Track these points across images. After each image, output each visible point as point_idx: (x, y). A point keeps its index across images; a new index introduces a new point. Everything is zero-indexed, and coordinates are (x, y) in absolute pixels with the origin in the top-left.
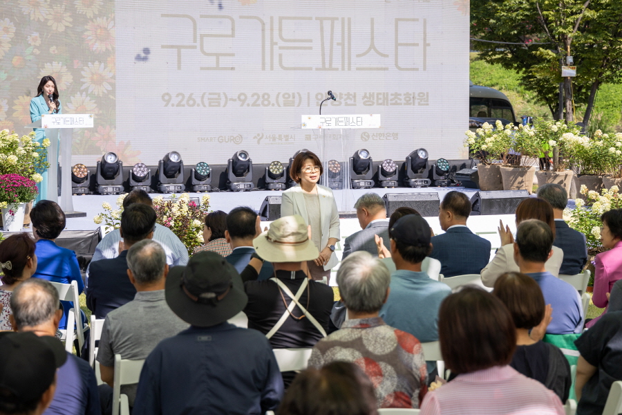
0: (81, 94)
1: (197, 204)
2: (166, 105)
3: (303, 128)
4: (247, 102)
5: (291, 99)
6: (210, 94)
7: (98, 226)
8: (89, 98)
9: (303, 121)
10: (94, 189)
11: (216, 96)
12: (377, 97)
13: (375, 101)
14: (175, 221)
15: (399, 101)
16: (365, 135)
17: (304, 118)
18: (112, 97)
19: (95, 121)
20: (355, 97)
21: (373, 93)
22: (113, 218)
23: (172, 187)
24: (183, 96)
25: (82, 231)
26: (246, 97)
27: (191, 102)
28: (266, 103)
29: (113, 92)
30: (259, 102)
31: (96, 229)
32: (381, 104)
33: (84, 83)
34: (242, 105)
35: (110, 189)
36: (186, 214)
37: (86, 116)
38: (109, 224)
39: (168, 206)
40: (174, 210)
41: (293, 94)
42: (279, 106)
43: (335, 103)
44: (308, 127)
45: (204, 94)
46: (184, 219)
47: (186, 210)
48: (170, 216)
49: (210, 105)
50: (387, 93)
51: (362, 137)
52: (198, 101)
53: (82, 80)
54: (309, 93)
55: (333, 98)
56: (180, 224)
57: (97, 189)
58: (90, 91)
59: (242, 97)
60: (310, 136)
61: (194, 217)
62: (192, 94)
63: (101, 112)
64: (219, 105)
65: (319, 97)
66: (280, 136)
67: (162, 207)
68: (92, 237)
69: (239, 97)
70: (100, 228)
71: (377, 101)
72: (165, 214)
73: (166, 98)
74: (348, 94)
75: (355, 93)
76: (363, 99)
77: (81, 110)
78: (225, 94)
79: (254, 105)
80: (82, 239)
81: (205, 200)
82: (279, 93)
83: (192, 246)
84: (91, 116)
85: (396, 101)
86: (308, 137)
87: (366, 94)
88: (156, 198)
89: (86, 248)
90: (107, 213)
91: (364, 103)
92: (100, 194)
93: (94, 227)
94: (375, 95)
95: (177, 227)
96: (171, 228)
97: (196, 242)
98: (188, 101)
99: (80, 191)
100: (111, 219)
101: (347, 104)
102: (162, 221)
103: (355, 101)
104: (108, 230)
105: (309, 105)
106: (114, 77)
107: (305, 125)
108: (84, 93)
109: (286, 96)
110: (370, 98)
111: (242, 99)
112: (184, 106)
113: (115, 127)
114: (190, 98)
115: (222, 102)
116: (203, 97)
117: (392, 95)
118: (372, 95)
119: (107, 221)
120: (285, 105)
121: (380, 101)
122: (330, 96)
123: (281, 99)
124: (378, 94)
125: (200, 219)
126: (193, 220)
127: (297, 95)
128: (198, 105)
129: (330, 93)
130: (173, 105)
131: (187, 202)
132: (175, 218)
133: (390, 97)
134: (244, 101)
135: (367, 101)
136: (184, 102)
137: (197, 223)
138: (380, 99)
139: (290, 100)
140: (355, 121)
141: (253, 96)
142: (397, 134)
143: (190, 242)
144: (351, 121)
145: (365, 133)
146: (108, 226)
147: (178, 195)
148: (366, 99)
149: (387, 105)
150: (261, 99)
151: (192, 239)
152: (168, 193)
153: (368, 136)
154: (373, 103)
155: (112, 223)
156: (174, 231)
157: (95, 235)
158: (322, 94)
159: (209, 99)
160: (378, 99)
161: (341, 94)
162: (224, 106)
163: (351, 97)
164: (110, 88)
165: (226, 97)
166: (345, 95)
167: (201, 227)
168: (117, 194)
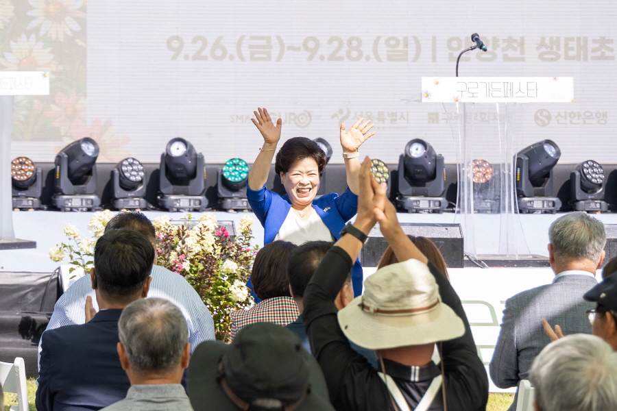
0: (28, 37)
1: (230, 233)
2: (174, 58)
3: (424, 100)
4: (319, 53)
5: (401, 47)
6: (253, 38)
7: (56, 265)
8: (40, 44)
9: (424, 89)
10: (50, 201)
11: (264, 42)
12: (566, 45)
13: (562, 52)
14: (192, 261)
15: (608, 53)
16: (543, 114)
17: (427, 83)
18: (80, 42)
19: (52, 82)
20: (522, 44)
21: (558, 38)
22: (82, 253)
23: (184, 201)
24: (205, 42)
25: (29, 273)
26: (318, 45)
27: (219, 52)
28: (355, 54)
29: (82, 34)
30: (342, 53)
31: (52, 271)
32: (573, 58)
33: (32, 18)
34: (310, 59)
35: (76, 201)
36: (210, 250)
37: (37, 75)
38: (75, 263)
39: (178, 234)
40: (189, 241)
41: (406, 39)
42: (379, 60)
43: (485, 55)
44: (433, 99)
45: (242, 38)
46: (208, 259)
47: (210, 244)
48: (182, 253)
49: (252, 58)
50: (586, 39)
51: (536, 118)
52: (232, 50)
53: (29, 13)
54: (434, 38)
55: (481, 46)
56: (201, 267)
57: (55, 201)
58: (42, 32)
59: (311, 44)
60: (437, 114)
61: (226, 255)
62: (220, 38)
63: (61, 68)
64: (268, 58)
65: (455, 44)
66: (380, 114)
67: (168, 237)
68: (46, 284)
69: (305, 45)
70: (59, 268)
71: (566, 54)
72: (173, 248)
73: (175, 44)
74: (510, 41)
75: (522, 39)
76: (538, 49)
77: (27, 65)
78: (279, 38)
79: (333, 57)
80: (30, 286)
81: (244, 226)
82: (379, 38)
83: (222, 307)
84: (44, 76)
85: (603, 53)
86: (434, 118)
87: (543, 39)
88: (158, 219)
89: (35, 302)
90: (72, 243)
91: (541, 57)
92: (59, 210)
93: (50, 268)
94: (562, 42)
95: (195, 272)
96: (183, 273)
97: (228, 300)
98: (213, 50)
99: (25, 203)
100: (79, 253)
101: (506, 58)
102: (168, 260)
103: (522, 53)
104: (73, 273)
105: (434, 59)
106: (83, 9)
107: (427, 95)
108: (33, 36)
109: (392, 42)
110: (552, 48)
111: (310, 47)
112: (205, 58)
113: (85, 95)
114: (217, 44)
115: (275, 53)
116: (239, 44)
117: (594, 41)
118: (555, 42)
119: (72, 257)
120: (390, 58)
121: (571, 53)
122: (475, 44)
123: (383, 50)
124: (568, 40)
125: (236, 258)
126: (224, 260)
127: (411, 41)
128: (232, 58)
129: (475, 38)
130: (186, 57)
131: (212, 228)
132: (191, 256)
133: (591, 46)
134: (313, 52)
135: (546, 53)
136: (206, 52)
137: (230, 266)
138: (572, 49)
139: (399, 50)
140: (524, 89)
141: (330, 42)
142: (605, 115)
143: (219, 300)
144: (516, 89)
145: (541, 111)
146: (74, 266)
147: (195, 215)
148: (544, 49)
149: (586, 59)
150: (345, 48)
151: (221, 294)
152: (178, 210)
153: (549, 117)
154: (558, 56)
155: (80, 261)
156: (190, 279)
157: (52, 281)
158: (458, 39)
159: (250, 47)
160: (567, 48)
161: (495, 40)
162: (279, 59)
163: (515, 45)
164: (77, 27)
165: (282, 44)
166: (504, 41)
167: (239, 274)
168: (89, 210)
